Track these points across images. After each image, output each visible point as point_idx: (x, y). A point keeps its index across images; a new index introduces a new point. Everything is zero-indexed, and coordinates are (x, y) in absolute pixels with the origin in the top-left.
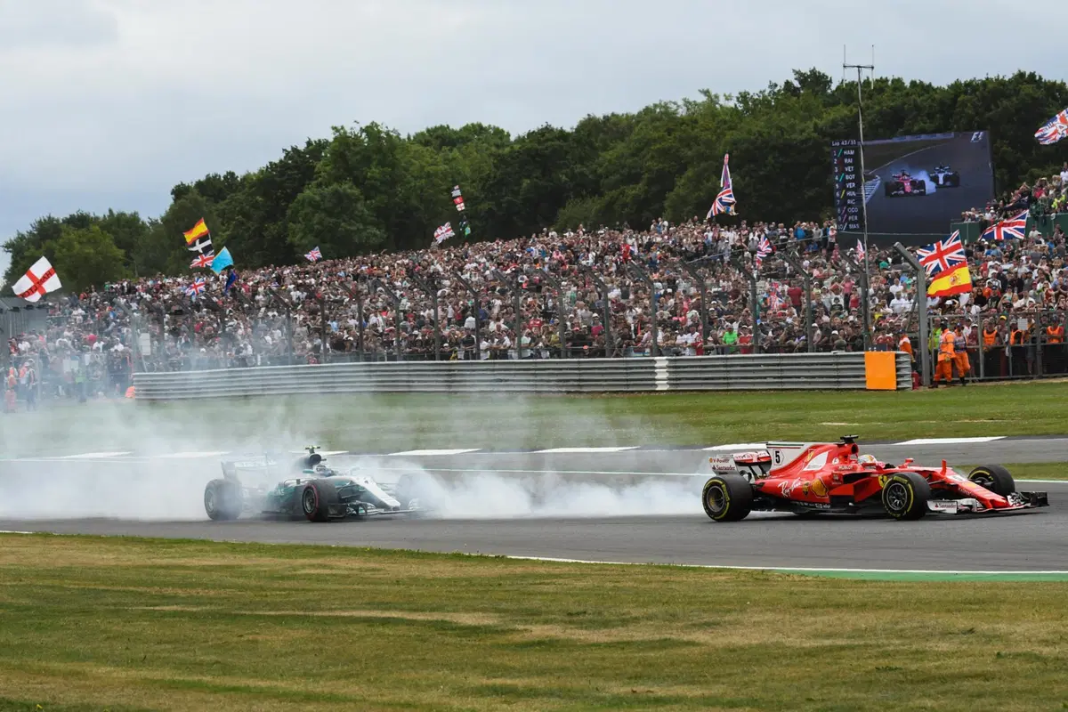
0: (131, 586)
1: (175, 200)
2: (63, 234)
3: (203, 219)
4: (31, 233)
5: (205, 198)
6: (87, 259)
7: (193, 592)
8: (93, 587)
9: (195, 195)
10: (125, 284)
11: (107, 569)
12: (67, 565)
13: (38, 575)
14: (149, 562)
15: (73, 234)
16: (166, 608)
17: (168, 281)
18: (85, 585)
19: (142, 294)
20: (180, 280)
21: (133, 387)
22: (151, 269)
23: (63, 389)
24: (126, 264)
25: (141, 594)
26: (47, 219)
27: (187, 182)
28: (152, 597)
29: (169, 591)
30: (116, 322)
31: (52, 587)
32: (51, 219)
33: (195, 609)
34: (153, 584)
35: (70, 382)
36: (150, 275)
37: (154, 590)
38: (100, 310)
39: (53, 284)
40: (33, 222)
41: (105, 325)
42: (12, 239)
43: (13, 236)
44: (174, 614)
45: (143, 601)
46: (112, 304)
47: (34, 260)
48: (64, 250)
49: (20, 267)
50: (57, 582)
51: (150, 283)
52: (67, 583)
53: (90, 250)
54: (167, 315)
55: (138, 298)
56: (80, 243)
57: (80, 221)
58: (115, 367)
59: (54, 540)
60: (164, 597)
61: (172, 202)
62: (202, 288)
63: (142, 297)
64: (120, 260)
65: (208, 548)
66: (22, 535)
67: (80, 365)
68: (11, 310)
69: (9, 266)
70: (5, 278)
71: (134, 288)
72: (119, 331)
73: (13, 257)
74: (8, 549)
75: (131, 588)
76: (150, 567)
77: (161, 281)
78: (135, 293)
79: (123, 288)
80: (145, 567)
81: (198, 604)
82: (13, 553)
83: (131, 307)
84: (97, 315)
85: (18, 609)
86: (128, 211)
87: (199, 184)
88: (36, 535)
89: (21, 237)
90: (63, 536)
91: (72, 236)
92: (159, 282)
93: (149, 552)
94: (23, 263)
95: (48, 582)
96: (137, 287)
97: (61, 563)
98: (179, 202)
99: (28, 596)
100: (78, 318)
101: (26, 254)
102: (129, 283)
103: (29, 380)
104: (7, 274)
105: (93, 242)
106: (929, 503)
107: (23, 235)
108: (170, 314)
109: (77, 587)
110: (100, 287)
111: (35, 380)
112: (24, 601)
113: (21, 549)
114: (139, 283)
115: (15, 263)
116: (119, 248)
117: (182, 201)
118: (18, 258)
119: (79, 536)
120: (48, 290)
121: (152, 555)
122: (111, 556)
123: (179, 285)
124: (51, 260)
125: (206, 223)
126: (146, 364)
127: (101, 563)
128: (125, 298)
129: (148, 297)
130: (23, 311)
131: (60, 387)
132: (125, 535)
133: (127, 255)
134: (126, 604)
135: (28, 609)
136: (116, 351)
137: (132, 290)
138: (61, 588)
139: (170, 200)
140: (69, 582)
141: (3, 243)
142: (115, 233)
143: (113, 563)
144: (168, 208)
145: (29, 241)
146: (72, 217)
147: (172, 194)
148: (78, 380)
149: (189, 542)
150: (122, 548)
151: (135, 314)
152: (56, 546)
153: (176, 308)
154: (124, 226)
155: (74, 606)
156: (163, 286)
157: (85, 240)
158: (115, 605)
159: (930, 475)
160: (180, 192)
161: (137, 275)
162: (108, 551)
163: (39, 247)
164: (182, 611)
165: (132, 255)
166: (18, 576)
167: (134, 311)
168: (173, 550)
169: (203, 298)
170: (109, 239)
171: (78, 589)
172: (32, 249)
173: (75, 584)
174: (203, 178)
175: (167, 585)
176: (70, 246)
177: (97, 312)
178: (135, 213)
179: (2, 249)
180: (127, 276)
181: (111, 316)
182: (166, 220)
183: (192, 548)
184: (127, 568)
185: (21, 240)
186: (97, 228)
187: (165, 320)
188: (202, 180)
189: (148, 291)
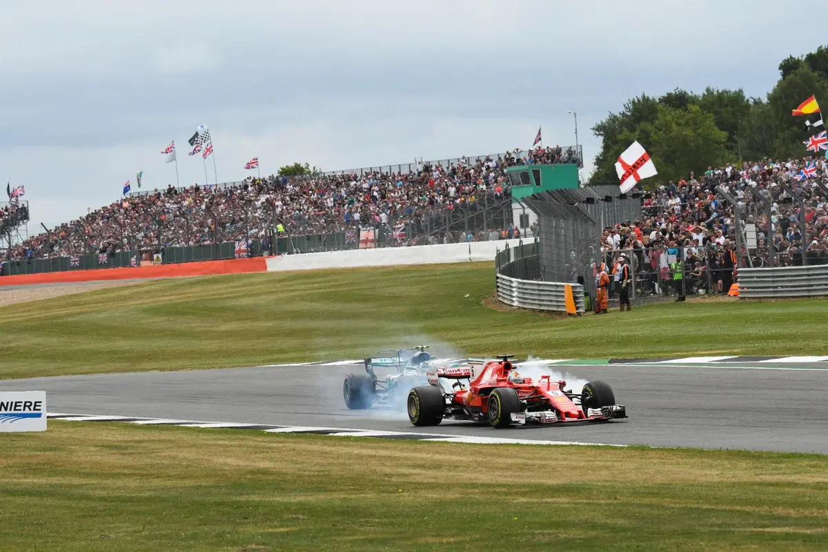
0: (737, 504)
1: (784, 75)
2: (660, 115)
3: (814, 96)
4: (623, 114)
5: (816, 74)
6: (685, 142)
7: (807, 512)
8: (696, 506)
9: (805, 69)
10: (729, 170)
11: (710, 486)
12: (667, 482)
13: (636, 493)
14: (757, 479)
15: (671, 115)
16: (777, 530)
17: (775, 166)
18: (686, 503)
19: (747, 181)
20: (789, 165)
21: (738, 285)
22: (757, 152)
23: (660, 286)
24: (729, 148)
25: (748, 513)
26: (640, 98)
27: (796, 56)
28: (761, 517)
29: (780, 511)
30: (717, 212)
31: (650, 506)
32: (646, 99)
33: (808, 532)
34: (760, 503)
35: (668, 278)
36: (756, 160)
37: (764, 510)
38: (700, 199)
39: (648, 170)
40: (626, 102)
41: (705, 215)
42: (604, 121)
43: (603, 118)
44: (787, 537)
45: (751, 521)
46: (714, 192)
47: (628, 144)
48: (661, 132)
49: (612, 152)
50: (654, 501)
51: (755, 168)
52: (667, 502)
53: (688, 132)
54: (775, 204)
55: (742, 185)
56: (679, 125)
57: (678, 101)
58: (717, 262)
59: (652, 454)
60: (774, 518)
61: (780, 77)
62: (814, 173)
63: (746, 185)
64: (722, 143)
65: (822, 464)
66: (615, 448)
67: (678, 261)
68: (602, 200)
69: (601, 150)
70: (596, 164)
71: (738, 175)
72: (722, 222)
73: (604, 141)
74: (601, 463)
75: (738, 508)
76: (760, 484)
77: (768, 166)
78: (739, 179)
79: (726, 173)
80: (753, 484)
81: (811, 526)
82: (607, 468)
83: (736, 195)
84: (696, 205)
85: (614, 529)
86: (733, 88)
87: (810, 57)
88: (631, 448)
89: (613, 119)
90: (661, 450)
91: (669, 117)
92: (766, 167)
93: (757, 467)
94: (616, 147)
95: (646, 500)
96: (741, 173)
97: (659, 479)
98: (788, 78)
99: (624, 517)
100: (675, 207)
101: (620, 137)
102: (733, 169)
103: (623, 277)
104: (598, 159)
105: (694, 123)
106: (511, 414)
107: (615, 117)
108: (778, 203)
109: (678, 505)
110: (699, 172)
111: (629, 277)
112: (621, 522)
113: (616, 464)
114: (744, 169)
115: (606, 148)
116: (721, 129)
117: (791, 75)
118: (610, 143)
119: (679, 449)
120: (642, 177)
121: (759, 471)
122: (714, 472)
123: (787, 169)
124: (646, 144)
125: (818, 100)
126: (751, 260)
127: (703, 479)
128: (727, 185)
129: (754, 184)
130: (616, 202)
131: (657, 285)
132: (730, 448)
133: (730, 139)
134: (733, 525)
135: (625, 530)
136: (718, 244)
137: (735, 176)
138: (660, 507)
139: (778, 76)
140: (668, 500)
141: (594, 125)
142: (716, 113)
143: (716, 479)
144: (776, 84)
145: (622, 123)
146: (669, 95)
147: (780, 69)
148: (677, 277)
149: (801, 456)
150: (726, 462)
151: (740, 203)
152: (655, 461)
153: (785, 194)
154: (726, 106)
155: (674, 527)
156: (770, 172)
157: (682, 122)
158: (719, 526)
159: (536, 390)
160: (789, 67)
161: (741, 159)
162: (711, 466)
163: (632, 130)
164: (795, 534)
165: (735, 137)
166: (613, 493)
167: (739, 200)
168: (783, 466)
169: (815, 184)
170: (710, 120)
171: (680, 508)
172: (626, 132)
173: (676, 503)
174: (814, 51)
175: (777, 504)
176: (668, 128)
177: (697, 202)
178: (741, 91)
179: (593, 132)
180: (731, 161)
181: (713, 206)
182: (773, 98)
183: (805, 463)
184: (734, 484)
185: (613, 122)
186: (697, 108)
187: (772, 209)
188: (813, 53)
189: (753, 177)
